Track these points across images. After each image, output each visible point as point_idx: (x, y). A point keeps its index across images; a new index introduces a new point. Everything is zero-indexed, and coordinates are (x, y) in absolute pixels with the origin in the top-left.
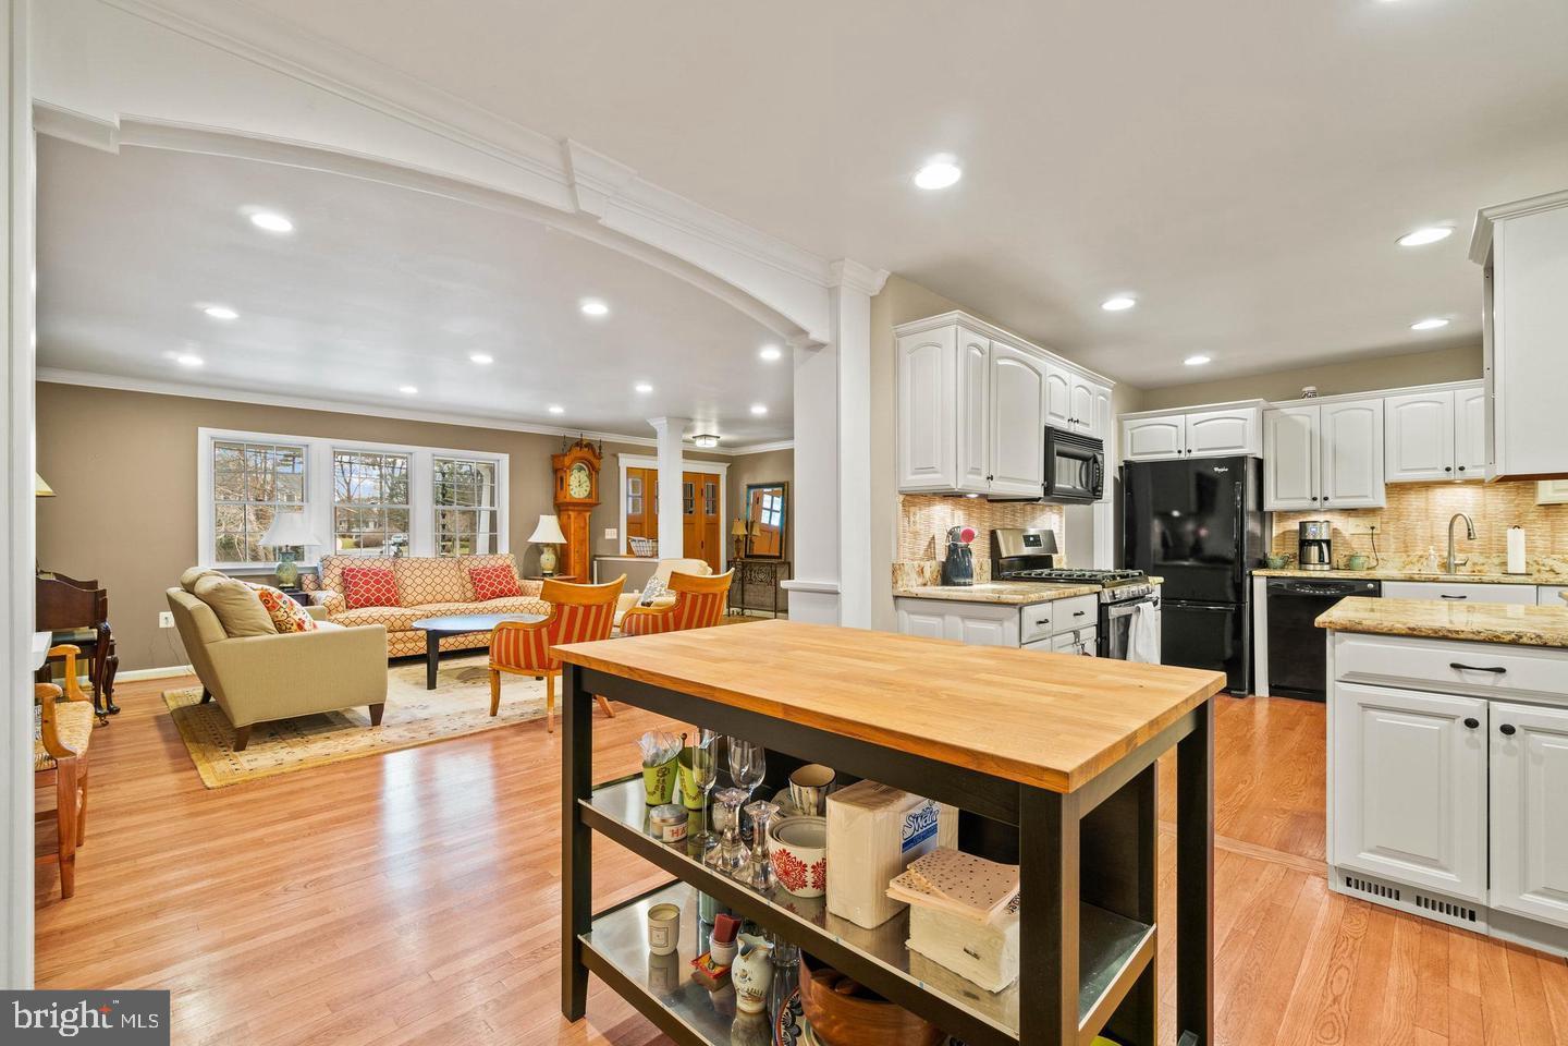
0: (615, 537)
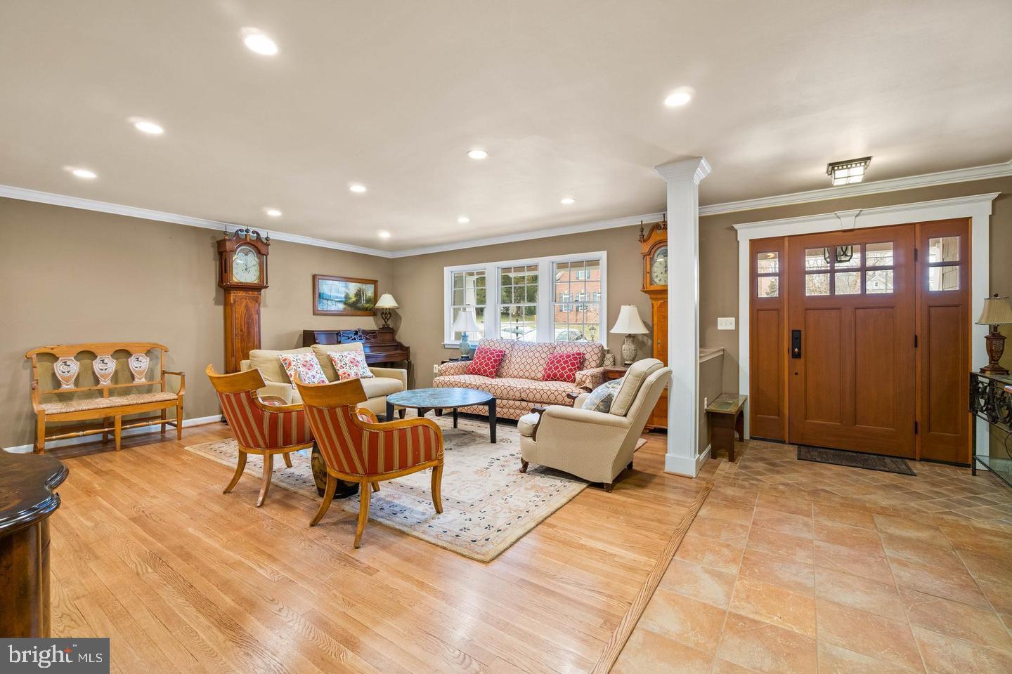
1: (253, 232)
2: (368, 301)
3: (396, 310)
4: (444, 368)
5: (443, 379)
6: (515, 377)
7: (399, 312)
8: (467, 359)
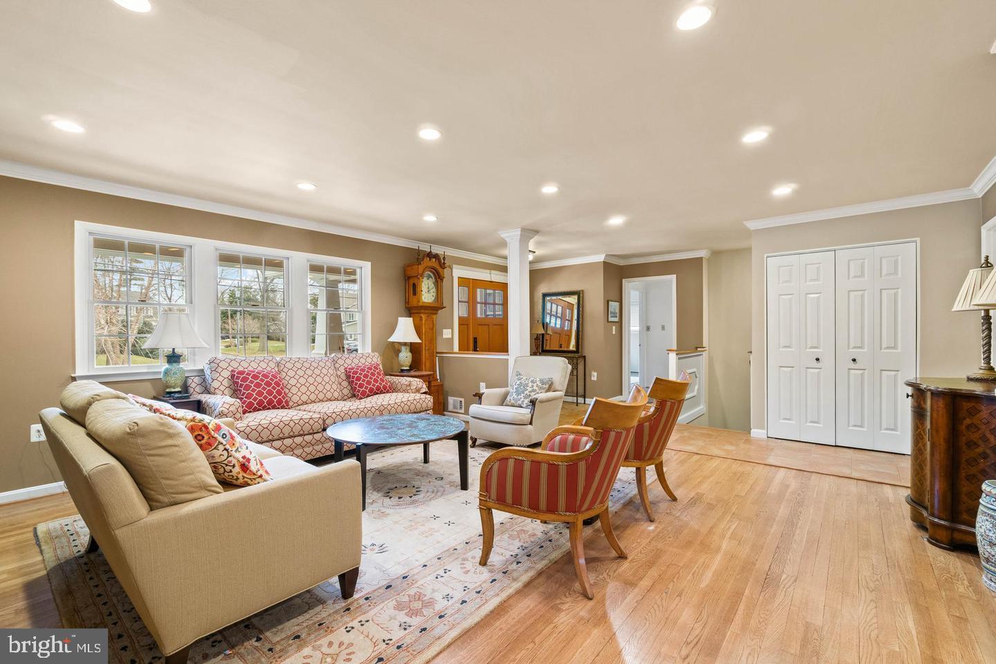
0: (450, 336)
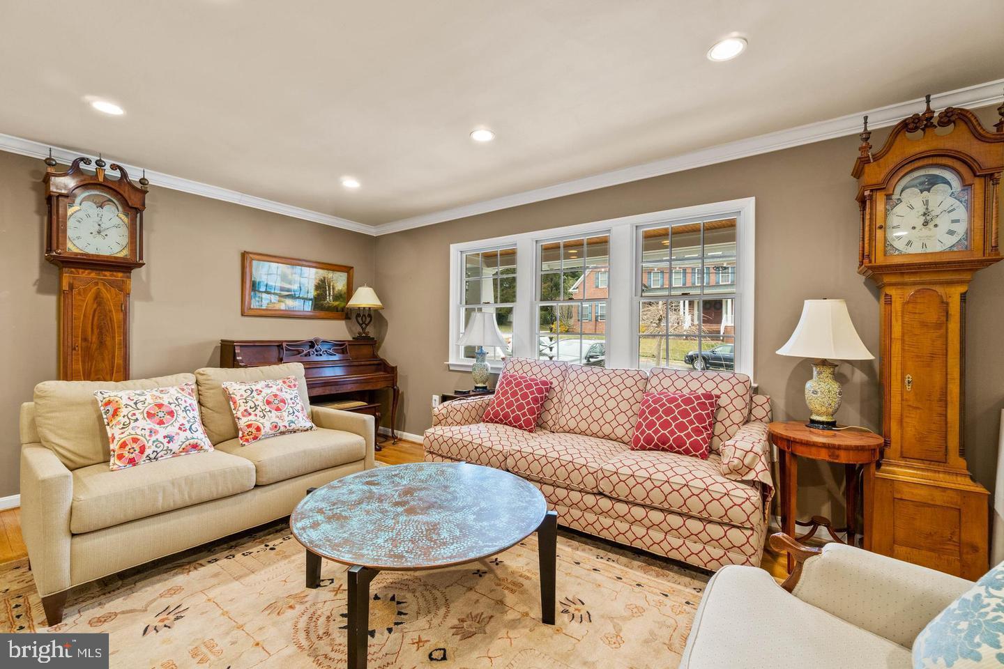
1: (114, 167)
2: (338, 297)
3: (380, 311)
4: (444, 411)
5: (440, 432)
6: (571, 431)
7: (384, 313)
8: (485, 391)
